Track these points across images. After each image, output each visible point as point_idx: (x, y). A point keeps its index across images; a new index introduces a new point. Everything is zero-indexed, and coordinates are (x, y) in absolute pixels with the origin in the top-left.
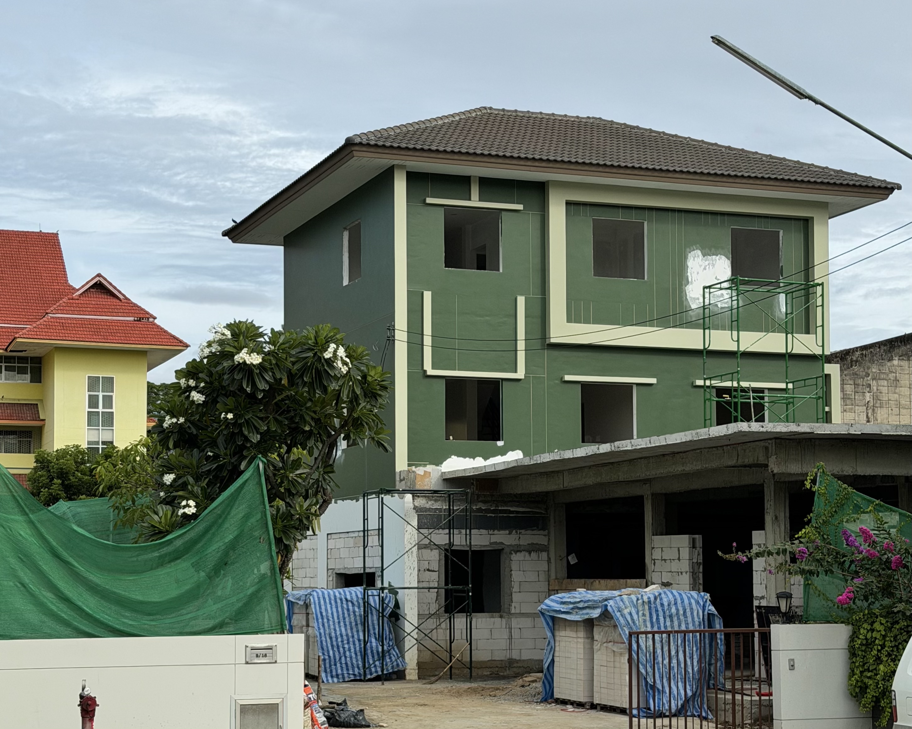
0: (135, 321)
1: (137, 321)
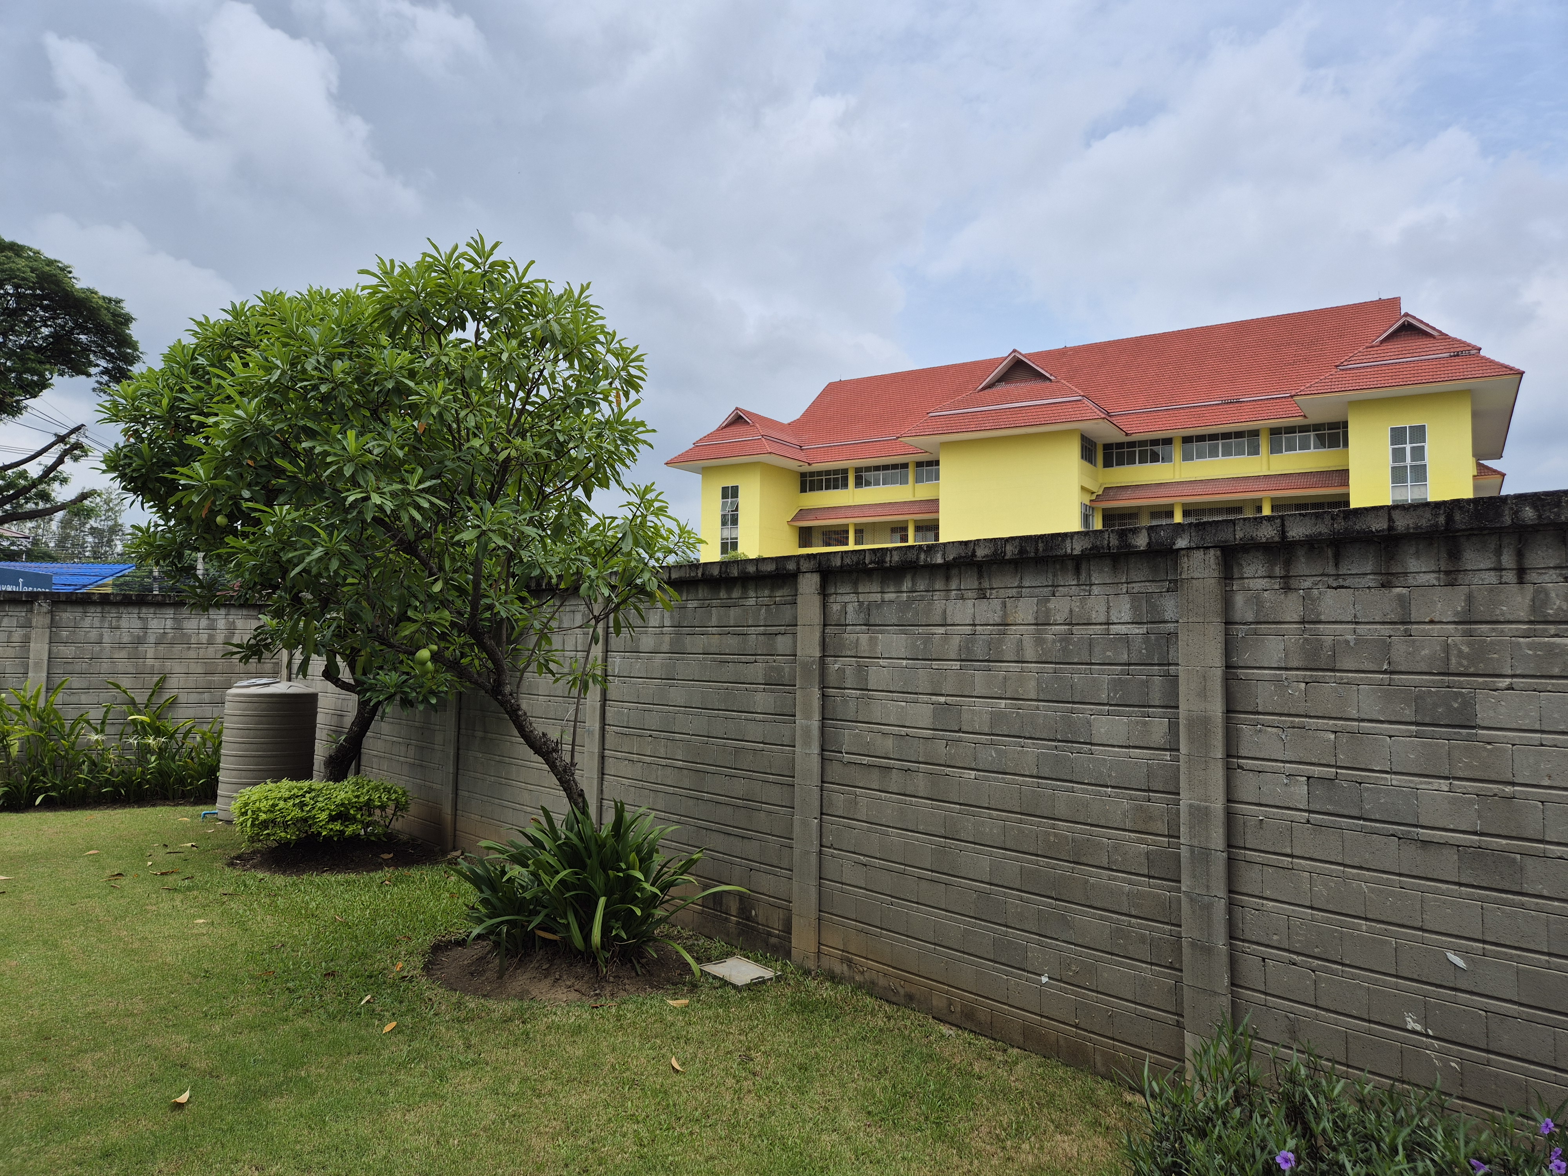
0: (1451, 356)
1: (1455, 356)
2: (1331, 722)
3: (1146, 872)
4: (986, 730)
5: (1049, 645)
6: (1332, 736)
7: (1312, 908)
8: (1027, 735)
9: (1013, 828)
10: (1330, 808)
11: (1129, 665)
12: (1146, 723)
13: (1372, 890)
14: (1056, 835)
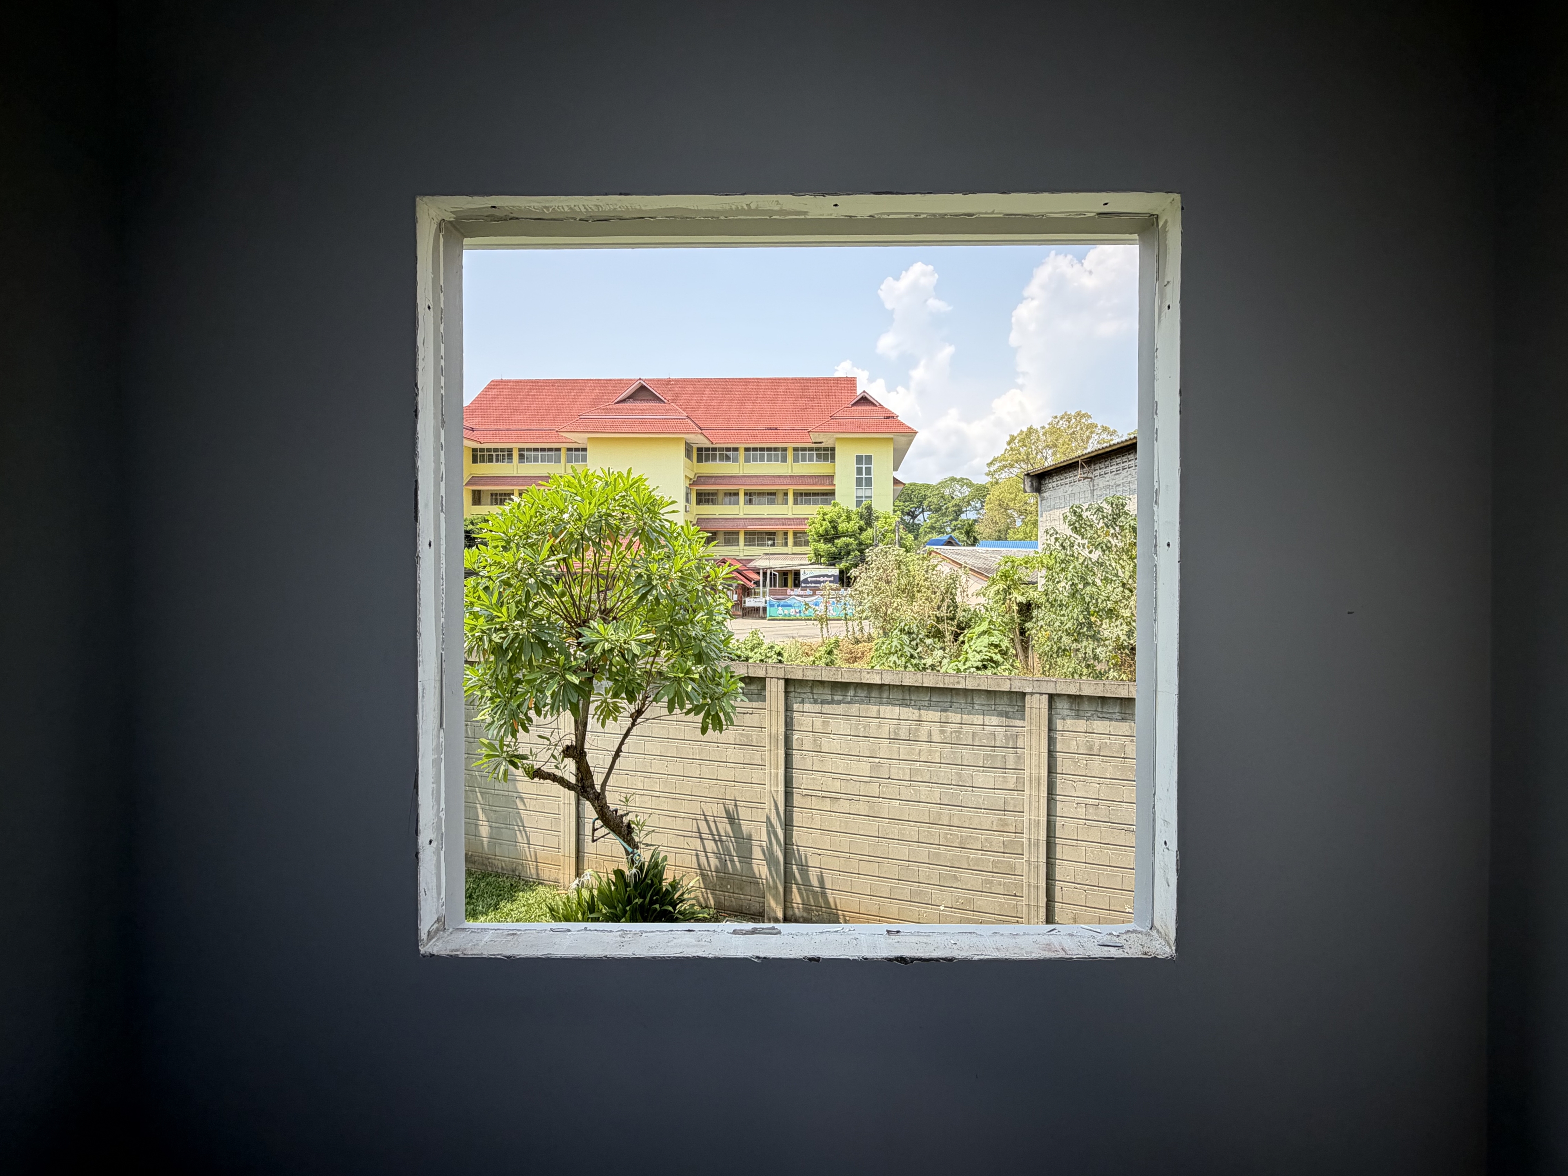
1: (886, 418)
2: (1098, 779)
3: (1002, 851)
4: (908, 779)
5: (948, 734)
6: (1098, 786)
7: (1086, 863)
8: (934, 781)
9: (924, 831)
10: (1096, 818)
11: (995, 747)
12: (1004, 777)
13: (1113, 854)
14: (951, 834)
